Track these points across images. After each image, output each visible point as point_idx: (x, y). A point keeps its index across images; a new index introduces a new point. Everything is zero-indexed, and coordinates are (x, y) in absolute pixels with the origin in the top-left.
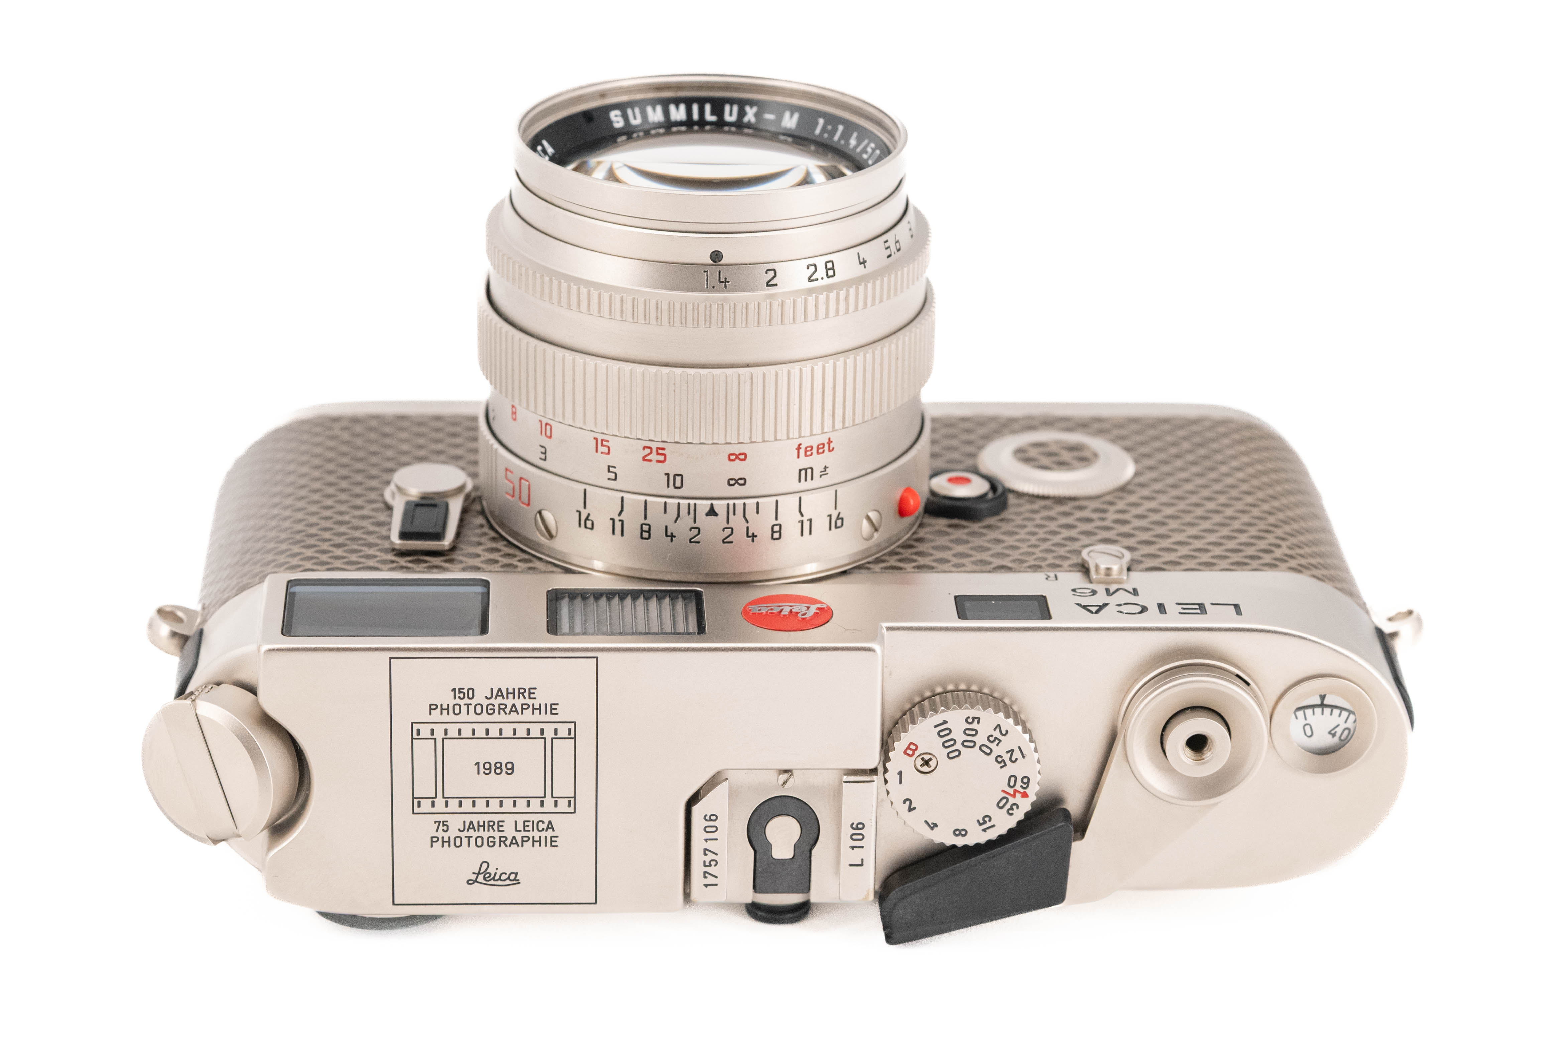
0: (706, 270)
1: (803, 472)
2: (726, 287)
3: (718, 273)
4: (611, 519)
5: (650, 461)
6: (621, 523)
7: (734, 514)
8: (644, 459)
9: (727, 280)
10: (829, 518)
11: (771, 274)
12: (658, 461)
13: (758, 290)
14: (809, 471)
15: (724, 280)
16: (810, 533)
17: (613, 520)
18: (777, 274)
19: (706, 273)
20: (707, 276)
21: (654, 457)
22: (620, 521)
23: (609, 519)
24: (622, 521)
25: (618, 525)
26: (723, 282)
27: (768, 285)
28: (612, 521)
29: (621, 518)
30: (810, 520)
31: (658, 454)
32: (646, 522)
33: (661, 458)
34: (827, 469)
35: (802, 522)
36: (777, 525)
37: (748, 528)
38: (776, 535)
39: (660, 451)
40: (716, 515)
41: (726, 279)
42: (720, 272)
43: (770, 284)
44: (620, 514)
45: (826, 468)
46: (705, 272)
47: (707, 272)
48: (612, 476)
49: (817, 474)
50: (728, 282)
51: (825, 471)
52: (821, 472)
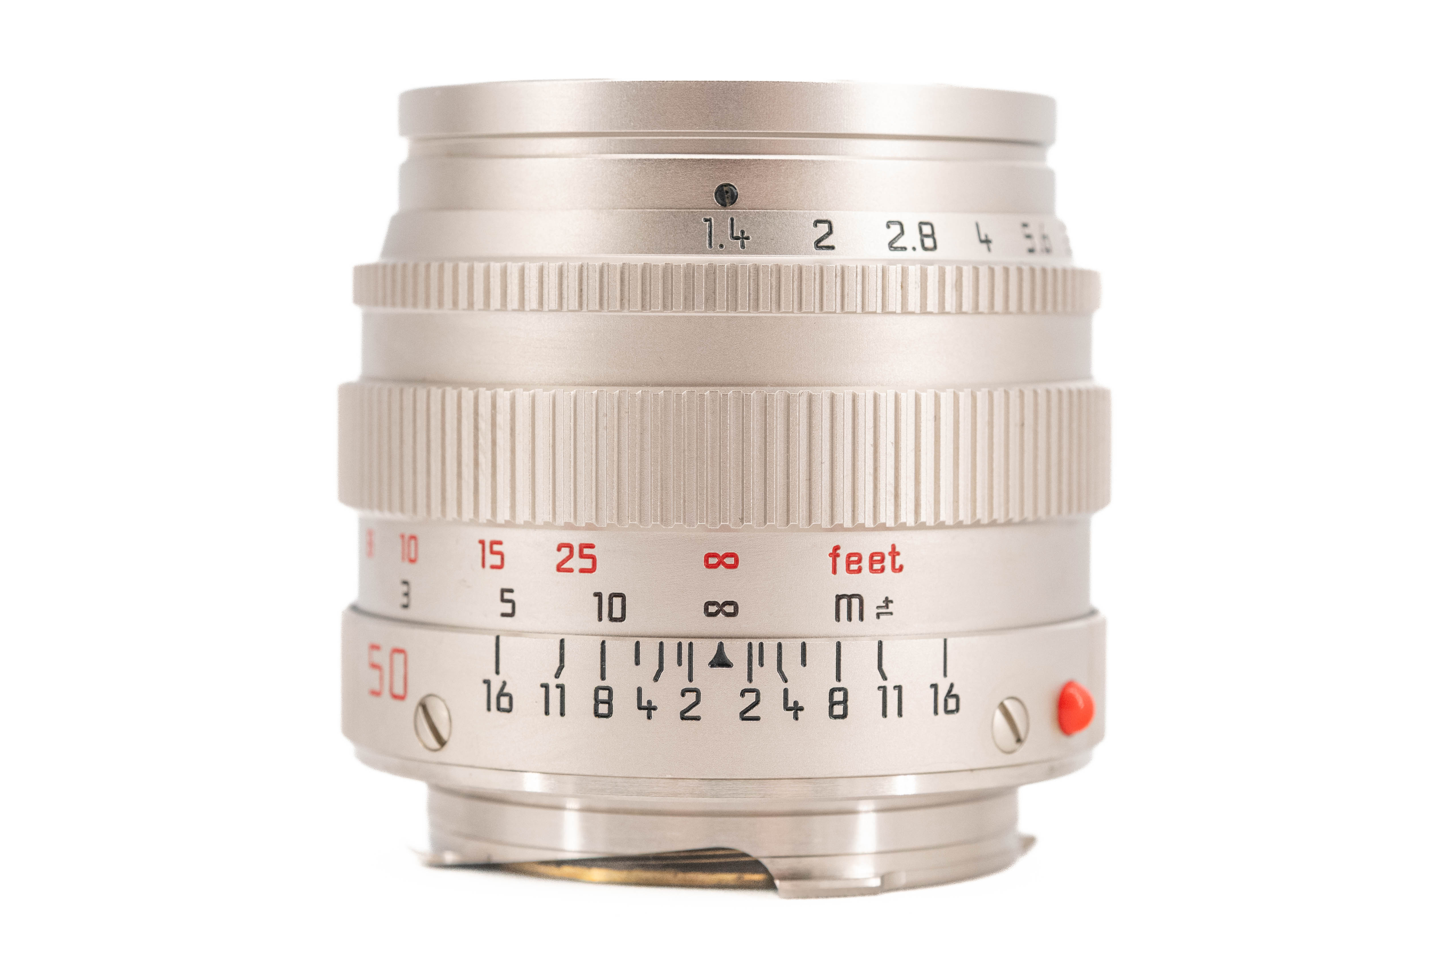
0: (708, 217)
1: (844, 602)
2: (743, 246)
3: (729, 220)
4: (542, 686)
5: (570, 570)
6: (559, 690)
7: (761, 664)
8: (559, 568)
9: (745, 235)
10: (933, 690)
11: (824, 228)
12: (582, 571)
13: (798, 253)
14: (855, 602)
15: (740, 235)
16: (900, 714)
17: (546, 686)
18: (834, 229)
19: (708, 223)
20: (710, 226)
21: (577, 562)
22: (558, 686)
23: (539, 685)
24: (561, 687)
25: (555, 694)
26: (737, 238)
27: (818, 244)
28: (543, 689)
29: (559, 681)
30: (899, 688)
31: (582, 556)
32: (603, 684)
33: (588, 564)
34: (890, 605)
35: (884, 689)
36: (840, 689)
37: (786, 691)
38: (838, 710)
39: (586, 551)
40: (727, 664)
41: (743, 232)
42: (732, 220)
43: (822, 244)
44: (557, 675)
45: (887, 601)
46: (706, 220)
47: (710, 220)
48: (507, 608)
49: (870, 611)
50: (747, 238)
51: (887, 607)
52: (878, 607)
